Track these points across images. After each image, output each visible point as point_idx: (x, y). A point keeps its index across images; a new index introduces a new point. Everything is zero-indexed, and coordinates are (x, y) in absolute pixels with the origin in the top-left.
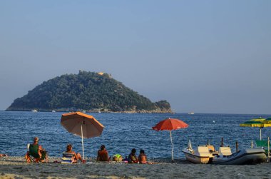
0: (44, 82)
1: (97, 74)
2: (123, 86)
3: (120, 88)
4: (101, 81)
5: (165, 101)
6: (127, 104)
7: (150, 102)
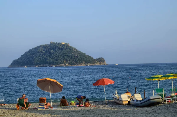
0: (30, 50)
1: (61, 43)
2: (77, 50)
3: (75, 51)
4: (64, 48)
5: (102, 58)
6: (80, 60)
7: (93, 59)
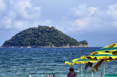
0: (20, 32)
1: (48, 27)
2: (62, 33)
3: (60, 34)
4: (50, 31)
5: (85, 41)
6: (65, 43)
7: (77, 41)
